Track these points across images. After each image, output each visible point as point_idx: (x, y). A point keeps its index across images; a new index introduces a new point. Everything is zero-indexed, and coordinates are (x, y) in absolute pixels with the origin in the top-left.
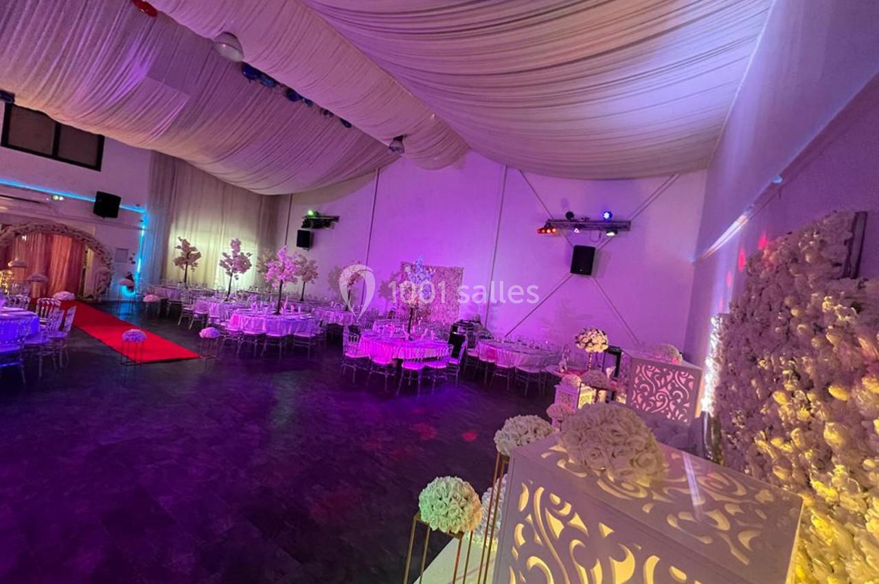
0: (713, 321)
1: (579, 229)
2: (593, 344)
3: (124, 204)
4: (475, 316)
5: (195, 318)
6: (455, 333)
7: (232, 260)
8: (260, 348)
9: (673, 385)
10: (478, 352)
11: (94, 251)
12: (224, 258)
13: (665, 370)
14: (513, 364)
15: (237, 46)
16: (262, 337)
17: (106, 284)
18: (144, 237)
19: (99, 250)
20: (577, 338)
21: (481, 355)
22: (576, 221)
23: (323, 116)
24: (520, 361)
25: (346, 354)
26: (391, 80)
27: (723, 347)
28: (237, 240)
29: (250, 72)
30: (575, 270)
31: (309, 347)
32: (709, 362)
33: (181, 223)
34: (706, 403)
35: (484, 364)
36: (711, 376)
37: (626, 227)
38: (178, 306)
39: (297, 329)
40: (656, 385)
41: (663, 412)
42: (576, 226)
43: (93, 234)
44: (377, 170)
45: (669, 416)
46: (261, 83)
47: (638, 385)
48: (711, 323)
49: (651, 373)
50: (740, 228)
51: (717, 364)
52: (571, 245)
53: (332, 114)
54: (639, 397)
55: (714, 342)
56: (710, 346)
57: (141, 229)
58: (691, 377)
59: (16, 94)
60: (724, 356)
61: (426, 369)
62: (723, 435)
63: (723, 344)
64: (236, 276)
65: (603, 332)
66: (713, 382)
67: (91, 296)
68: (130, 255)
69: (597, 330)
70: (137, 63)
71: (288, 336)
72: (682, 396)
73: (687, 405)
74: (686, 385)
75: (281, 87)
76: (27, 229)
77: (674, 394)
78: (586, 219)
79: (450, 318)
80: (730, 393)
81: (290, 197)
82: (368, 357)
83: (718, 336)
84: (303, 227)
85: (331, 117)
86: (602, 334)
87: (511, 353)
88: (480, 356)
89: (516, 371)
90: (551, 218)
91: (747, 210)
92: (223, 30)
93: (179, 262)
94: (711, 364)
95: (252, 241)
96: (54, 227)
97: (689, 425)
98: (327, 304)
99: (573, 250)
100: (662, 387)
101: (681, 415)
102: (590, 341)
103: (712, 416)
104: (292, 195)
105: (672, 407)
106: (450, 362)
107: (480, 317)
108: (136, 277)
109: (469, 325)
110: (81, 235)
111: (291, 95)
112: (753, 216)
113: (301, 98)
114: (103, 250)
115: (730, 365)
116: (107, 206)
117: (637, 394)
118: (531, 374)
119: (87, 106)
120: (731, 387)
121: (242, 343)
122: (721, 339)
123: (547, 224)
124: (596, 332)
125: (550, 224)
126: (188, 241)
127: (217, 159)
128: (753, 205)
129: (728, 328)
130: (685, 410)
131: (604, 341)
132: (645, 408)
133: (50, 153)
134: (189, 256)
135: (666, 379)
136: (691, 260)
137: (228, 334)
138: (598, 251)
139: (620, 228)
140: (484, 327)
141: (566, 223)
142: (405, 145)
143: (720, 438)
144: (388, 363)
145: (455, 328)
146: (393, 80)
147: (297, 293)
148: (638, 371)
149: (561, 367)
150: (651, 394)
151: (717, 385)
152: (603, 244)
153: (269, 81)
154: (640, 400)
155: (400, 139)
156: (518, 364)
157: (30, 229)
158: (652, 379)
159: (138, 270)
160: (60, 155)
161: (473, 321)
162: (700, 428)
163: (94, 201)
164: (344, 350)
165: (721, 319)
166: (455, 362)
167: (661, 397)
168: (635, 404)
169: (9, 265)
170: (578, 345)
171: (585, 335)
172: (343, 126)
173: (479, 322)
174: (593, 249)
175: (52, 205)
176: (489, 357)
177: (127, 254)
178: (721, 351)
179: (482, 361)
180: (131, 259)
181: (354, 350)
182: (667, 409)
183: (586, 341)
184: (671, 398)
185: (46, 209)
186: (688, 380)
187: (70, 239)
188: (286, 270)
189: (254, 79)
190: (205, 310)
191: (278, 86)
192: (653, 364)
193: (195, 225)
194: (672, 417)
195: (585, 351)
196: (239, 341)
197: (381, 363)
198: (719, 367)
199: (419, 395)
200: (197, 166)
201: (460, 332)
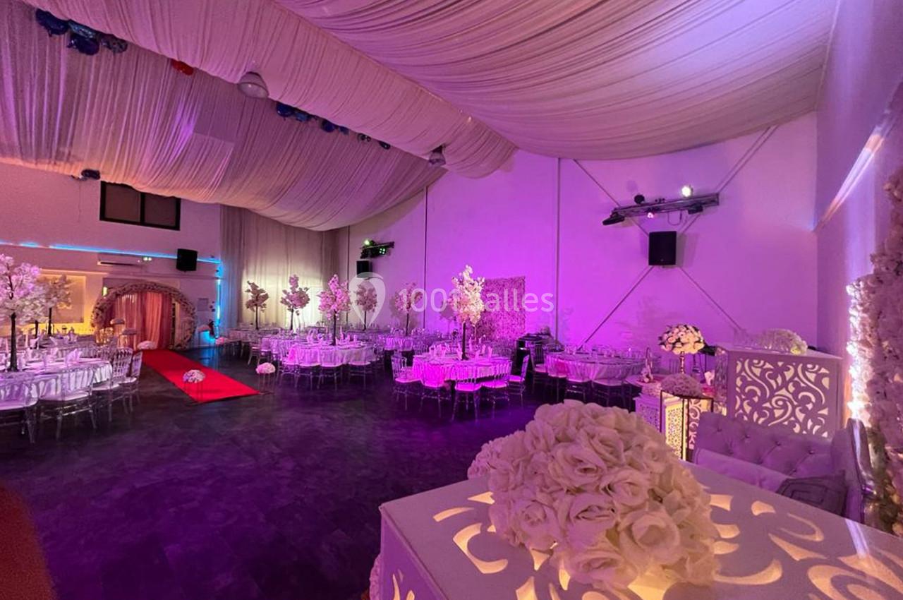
0: (850, 290)
1: (653, 213)
2: (683, 344)
3: (202, 257)
4: (543, 328)
5: (262, 356)
6: (522, 349)
7: (292, 296)
8: (315, 380)
9: (796, 385)
10: (548, 367)
11: (180, 303)
12: (284, 296)
13: (780, 364)
14: (588, 378)
15: (261, 84)
16: (318, 369)
17: (191, 333)
18: (220, 286)
19: (183, 301)
20: (661, 338)
21: (550, 370)
22: (647, 204)
23: (361, 141)
24: (596, 373)
25: (397, 380)
26: (417, 88)
27: (870, 321)
28: (295, 276)
29: (285, 111)
30: (653, 261)
31: (364, 376)
32: (852, 349)
33: (251, 269)
34: (858, 407)
35: (555, 379)
36: (859, 368)
37: (713, 201)
38: (248, 346)
39: (353, 359)
40: (770, 386)
41: (786, 423)
42: (649, 211)
43: (178, 288)
44: (425, 188)
45: (797, 429)
46: (297, 119)
47: (742, 388)
48: (847, 293)
49: (760, 370)
50: (873, 155)
51: (867, 349)
52: (646, 232)
53: (369, 138)
54: (745, 403)
55: (856, 318)
56: (851, 327)
57: (217, 278)
58: (823, 371)
59: (101, 171)
60: (875, 334)
61: (483, 389)
62: (891, 454)
63: (870, 317)
64: (297, 312)
65: (694, 327)
66: (863, 377)
67: (179, 345)
68: (211, 304)
69: (686, 326)
70: (185, 122)
71: (343, 365)
72: (813, 399)
73: (825, 412)
74: (818, 382)
75: (316, 119)
76: (124, 289)
77: (800, 396)
78: (661, 201)
79: (517, 333)
80: (893, 387)
81: (347, 230)
82: (420, 381)
83: (859, 308)
84: (362, 258)
85: (368, 141)
86: (693, 330)
87: (583, 365)
88: (549, 372)
89: (593, 386)
90: (617, 206)
91: (879, 123)
92: (247, 71)
93: (250, 305)
94: (856, 350)
95: (317, 278)
96: (146, 285)
97: (830, 440)
98: (388, 331)
99: (648, 238)
100: (779, 388)
101: (817, 428)
102: (678, 340)
103: (867, 425)
104: (349, 227)
105: (801, 416)
106: (511, 380)
107: (549, 328)
108: (216, 324)
109: (538, 339)
110: (168, 290)
111: (327, 126)
112: (891, 129)
113: (337, 127)
114: (186, 301)
115: (885, 344)
116: (187, 261)
117: (742, 401)
118: (612, 388)
119: (152, 173)
120: (893, 378)
121: (298, 376)
122: (865, 311)
123: (613, 213)
124: (685, 329)
125: (616, 213)
126: (256, 284)
127: (272, 203)
128: (887, 111)
129: (874, 293)
130: (822, 419)
131: (697, 339)
132: (758, 419)
133: (139, 220)
134: (259, 298)
135: (784, 377)
136: (810, 226)
137: (287, 368)
138: (683, 234)
139: (704, 204)
140: (555, 339)
141: (636, 209)
142: (445, 155)
143: (886, 459)
144: (440, 385)
145: (521, 343)
146: (420, 88)
147: (360, 323)
148: (739, 368)
149: (644, 375)
150: (763, 399)
151: (870, 378)
152: (685, 227)
153: (302, 116)
154: (748, 409)
155: (439, 150)
156: (594, 377)
157: (127, 289)
158: (762, 377)
159: (218, 317)
160: (146, 221)
161: (542, 334)
162: (848, 444)
163: (176, 257)
164: (394, 375)
165: (861, 283)
166: (518, 380)
167: (781, 403)
168: (741, 416)
169: (112, 323)
170: (663, 347)
171: (670, 334)
172: (382, 148)
173: (549, 334)
174: (674, 234)
175: (143, 266)
176: (559, 372)
177: (207, 303)
178: (868, 328)
179: (551, 377)
180: (211, 307)
181: (404, 375)
182: (792, 419)
183: (673, 341)
184: (795, 403)
185: (138, 270)
186: (819, 377)
187: (160, 295)
188: (337, 299)
189: (287, 116)
190: (269, 348)
191: (313, 119)
192: (760, 357)
193: (263, 268)
194: (801, 431)
195: (673, 354)
196: (295, 375)
197: (434, 386)
198: (869, 353)
199: (477, 420)
200: (259, 212)
201: (528, 348)
